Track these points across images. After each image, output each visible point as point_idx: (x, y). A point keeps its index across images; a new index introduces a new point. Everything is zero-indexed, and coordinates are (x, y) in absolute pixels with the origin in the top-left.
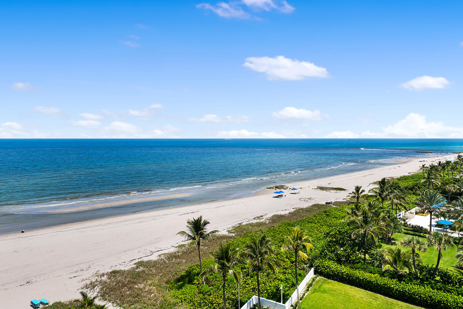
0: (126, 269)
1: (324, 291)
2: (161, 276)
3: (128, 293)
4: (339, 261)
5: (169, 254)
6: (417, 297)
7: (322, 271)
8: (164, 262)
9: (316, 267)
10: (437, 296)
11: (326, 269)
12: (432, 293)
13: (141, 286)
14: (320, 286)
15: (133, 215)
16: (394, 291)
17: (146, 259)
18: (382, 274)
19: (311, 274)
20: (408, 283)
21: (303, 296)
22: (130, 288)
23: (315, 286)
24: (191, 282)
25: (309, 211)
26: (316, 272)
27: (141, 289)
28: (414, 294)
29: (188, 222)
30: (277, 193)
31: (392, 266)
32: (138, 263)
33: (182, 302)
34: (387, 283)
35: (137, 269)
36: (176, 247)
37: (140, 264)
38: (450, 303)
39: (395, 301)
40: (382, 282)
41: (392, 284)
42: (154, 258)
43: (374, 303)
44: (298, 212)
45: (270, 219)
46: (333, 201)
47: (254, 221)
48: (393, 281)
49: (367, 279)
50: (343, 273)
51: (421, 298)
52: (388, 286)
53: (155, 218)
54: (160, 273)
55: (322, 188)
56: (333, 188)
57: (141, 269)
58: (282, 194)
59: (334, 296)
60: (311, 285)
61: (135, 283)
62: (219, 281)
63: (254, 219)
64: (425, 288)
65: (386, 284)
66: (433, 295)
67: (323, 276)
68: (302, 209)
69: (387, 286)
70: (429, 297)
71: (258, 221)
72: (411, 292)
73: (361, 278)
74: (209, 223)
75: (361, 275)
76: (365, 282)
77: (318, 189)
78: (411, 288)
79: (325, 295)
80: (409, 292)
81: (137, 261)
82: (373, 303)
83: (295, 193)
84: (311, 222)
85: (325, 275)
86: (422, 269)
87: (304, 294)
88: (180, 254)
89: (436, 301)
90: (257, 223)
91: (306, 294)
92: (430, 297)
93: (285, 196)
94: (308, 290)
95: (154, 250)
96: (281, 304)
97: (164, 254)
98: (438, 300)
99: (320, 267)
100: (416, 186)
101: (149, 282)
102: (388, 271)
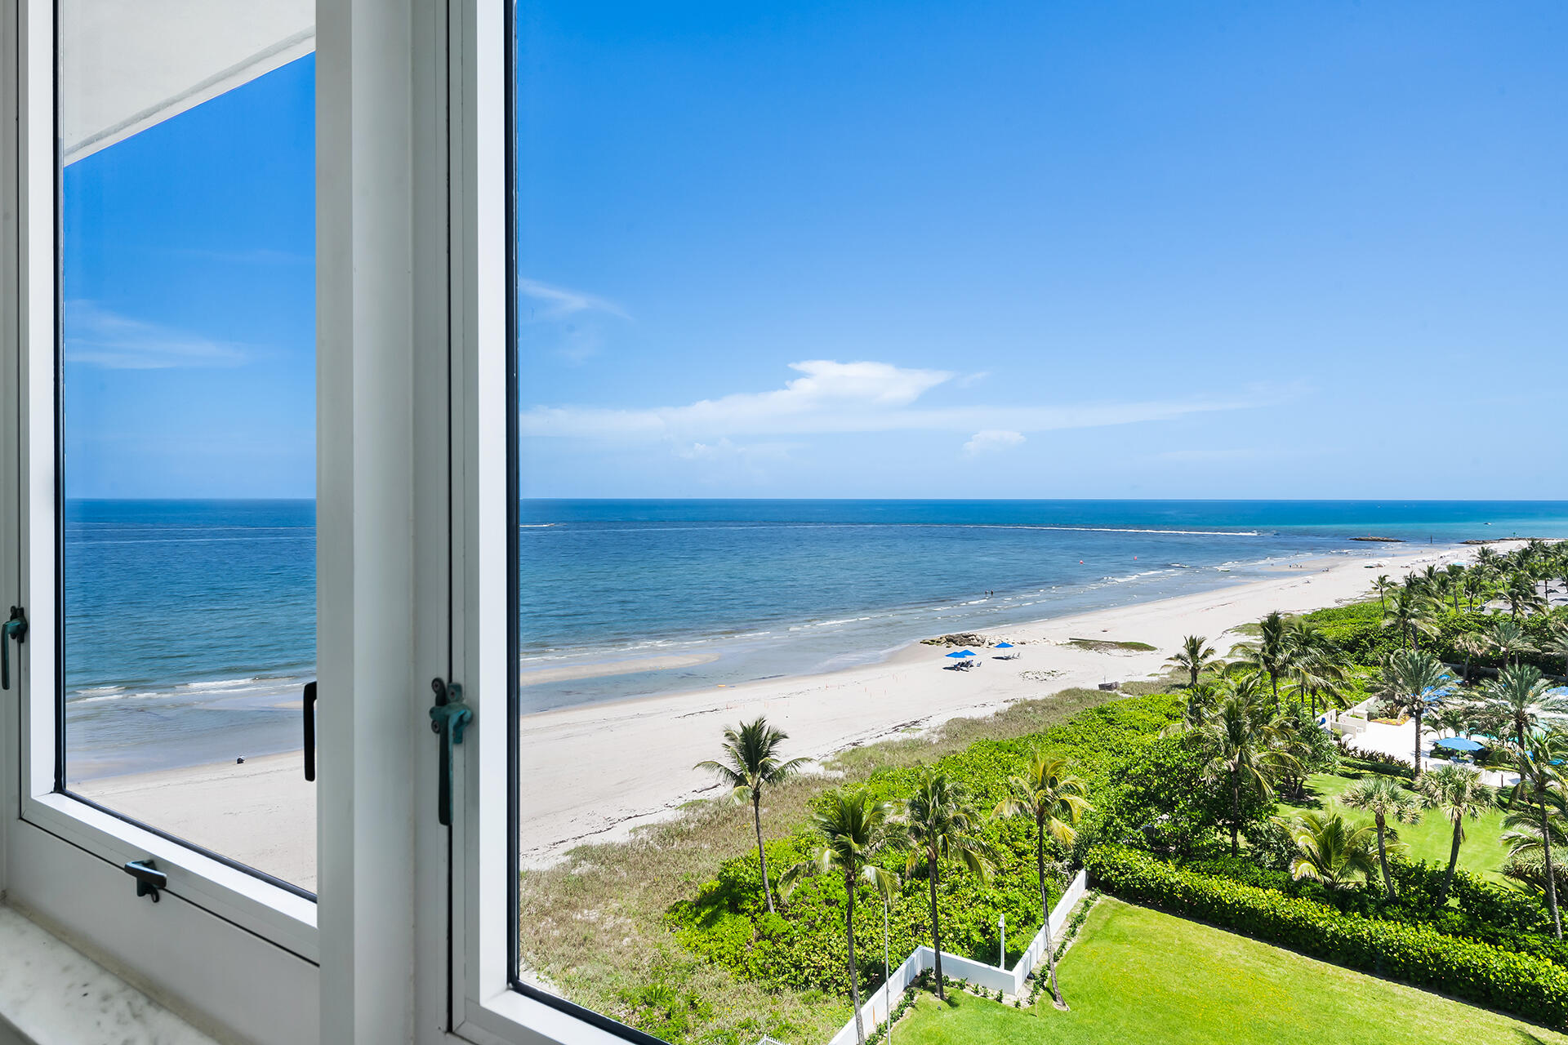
0: (545, 867)
1: (1121, 938)
2: (646, 889)
3: (556, 933)
4: (1162, 854)
5: (659, 826)
6: (1395, 955)
7: (1109, 878)
8: (651, 849)
9: (1092, 867)
10: (1456, 953)
11: (1122, 874)
12: (1442, 943)
13: (593, 915)
14: (1107, 923)
16: (1327, 939)
17: (596, 841)
18: (1292, 890)
19: (1079, 887)
20: (1368, 918)
21: (1061, 951)
22: (561, 921)
23: (1093, 921)
24: (735, 909)
25: (1052, 708)
26: (1092, 883)
27: (589, 924)
28: (1387, 948)
29: (727, 735)
30: (955, 655)
31: (1318, 867)
32: (576, 851)
33: (711, 961)
34: (1306, 915)
35: (574, 866)
36: (680, 808)
37: (583, 853)
38: (1494, 974)
39: (1330, 969)
40: (1288, 913)
41: (1319, 917)
42: (619, 836)
44: (1021, 711)
45: (942, 732)
46: (1121, 681)
47: (896, 738)
48: (1321, 911)
49: (1245, 903)
50: (1172, 885)
51: (1407, 960)
52: (1309, 925)
54: (642, 879)
55: (1084, 644)
56: (1116, 643)
57: (586, 867)
58: (968, 658)
59: (1150, 952)
60: (1080, 919)
61: (574, 907)
62: (813, 905)
63: (896, 729)
64: (1418, 930)
65: (1302, 919)
66: (1444, 950)
67: (1113, 895)
68: (1031, 704)
69: (1306, 923)
70: (1432, 955)
71: (906, 735)
72: (1376, 940)
73: (1227, 902)
74: (785, 737)
75: (1226, 891)
76: (1240, 913)
77: (1074, 646)
78: (1377, 931)
79: (1124, 948)
80: (1371, 940)
81: (571, 845)
82: (1267, 972)
83: (1007, 658)
85: (1120, 890)
86: (1405, 875)
87: (1063, 946)
88: (693, 825)
89: (1454, 968)
90: (905, 742)
91: (1069, 945)
92: (1436, 956)
93: (979, 665)
94: (1073, 934)
95: (616, 816)
96: (1002, 969)
97: (647, 827)
98: (1460, 964)
99: (1104, 868)
100: (1363, 637)
101: (615, 905)
102: (1304, 880)
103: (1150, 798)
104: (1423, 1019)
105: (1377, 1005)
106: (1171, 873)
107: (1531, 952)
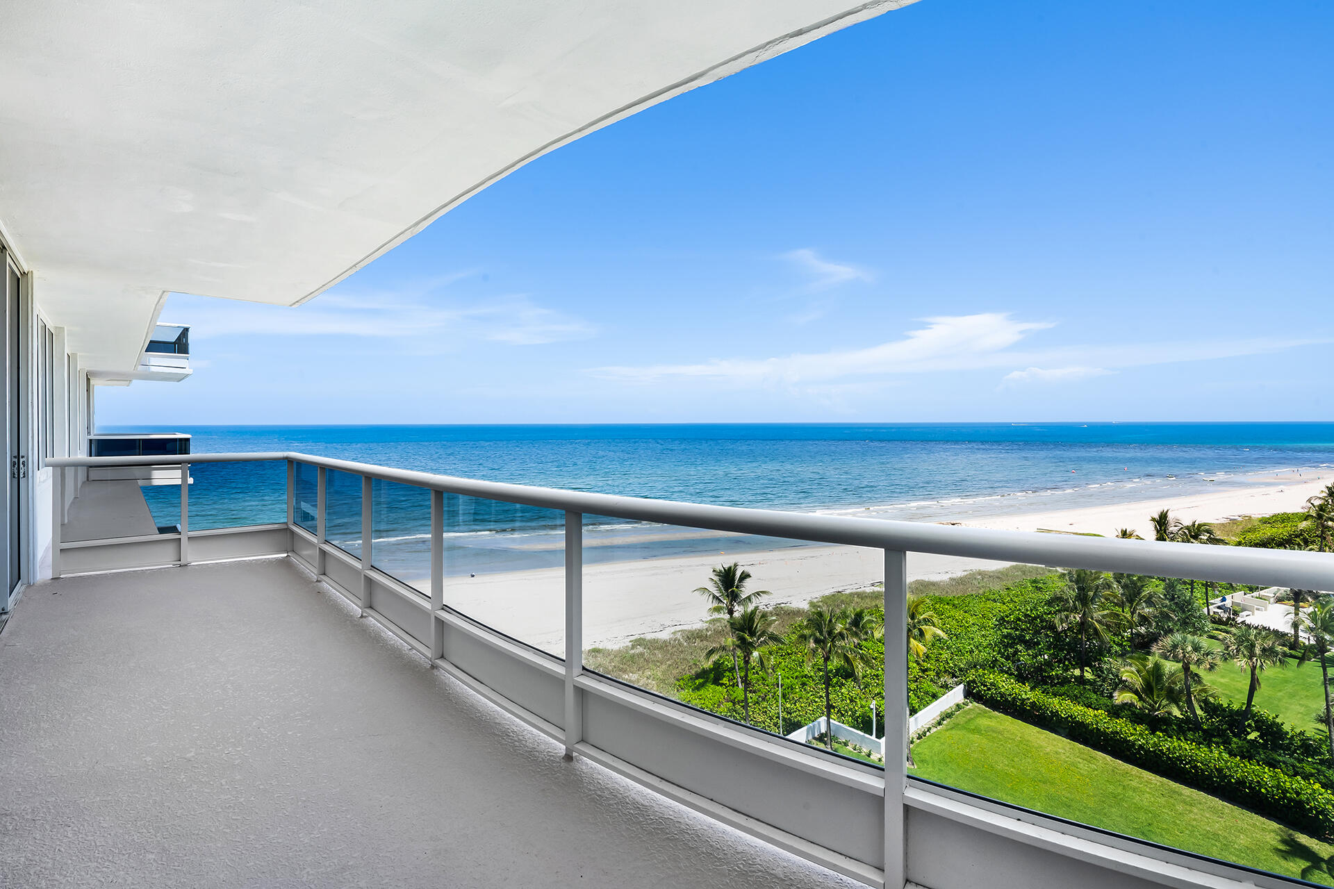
0: (616, 647)
1: (977, 731)
2: (669, 666)
4: (1021, 678)
5: (690, 631)
6: (1187, 766)
7: (980, 691)
8: (680, 644)
9: (968, 682)
10: (1237, 770)
11: (989, 689)
12: (1227, 762)
14: (969, 721)
15: (641, 563)
16: (1136, 749)
17: (649, 637)
18: (1115, 712)
19: (956, 695)
20: (1171, 737)
21: (925, 733)
23: (959, 717)
24: (716, 682)
25: (998, 578)
26: (968, 694)
28: (1181, 761)
31: (1141, 698)
32: (636, 640)
34: (1121, 730)
35: (632, 649)
36: (706, 622)
37: (639, 642)
38: (1266, 789)
39: (1135, 770)
40: (1108, 728)
41: (1131, 733)
42: (665, 635)
43: (1084, 767)
44: (971, 578)
47: (869, 590)
48: (1135, 729)
49: (1075, 718)
50: (1023, 700)
51: (1196, 771)
52: (1122, 738)
53: (682, 568)
54: (669, 659)
57: (639, 649)
59: (993, 742)
60: (949, 715)
61: (625, 671)
62: (768, 686)
63: (872, 585)
64: (1211, 752)
65: (1117, 733)
66: (1227, 768)
67: (982, 704)
69: (1120, 736)
70: (1216, 769)
71: (877, 589)
72: (1173, 754)
73: (1063, 715)
75: (1062, 708)
76: (1072, 724)
78: (1174, 748)
79: (976, 737)
80: (1169, 753)
81: (637, 637)
82: (1081, 766)
84: (994, 600)
85: (987, 701)
86: (1212, 709)
87: (929, 729)
88: (710, 632)
89: (1233, 781)
90: (874, 592)
91: (933, 730)
92: (1220, 770)
94: (939, 724)
95: (667, 624)
96: (871, 737)
97: (681, 631)
98: (1238, 778)
99: (976, 684)
100: (1297, 536)
101: (648, 673)
102: (1125, 706)
103: (1021, 640)
104: (1196, 814)
105: (1162, 800)
106: (1027, 693)
107: (1306, 777)
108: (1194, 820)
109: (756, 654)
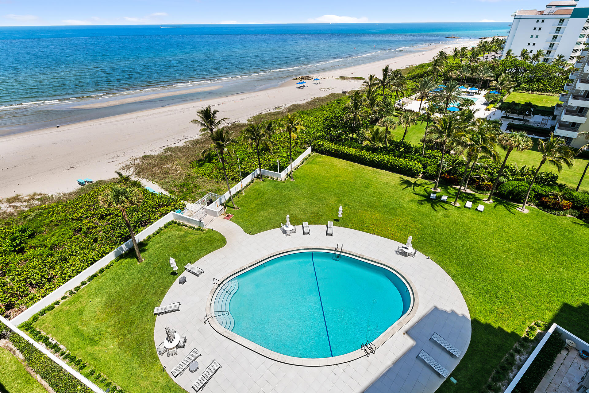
0: (156, 154)
1: (316, 163)
2: (186, 158)
3: (158, 171)
4: (332, 141)
5: (193, 141)
6: (382, 163)
7: (317, 148)
8: (189, 147)
9: (313, 146)
10: (396, 162)
11: (320, 147)
12: (393, 159)
13: (169, 166)
14: (313, 160)
15: (160, 109)
16: (367, 160)
17: (173, 146)
18: (362, 149)
19: (309, 151)
20: (378, 154)
21: (297, 167)
22: (160, 168)
23: (310, 159)
24: (210, 161)
25: (324, 100)
26: (313, 150)
27: (168, 168)
28: (380, 162)
29: (198, 112)
30: (301, 83)
31: (371, 142)
32: (166, 149)
33: (202, 176)
34: (363, 155)
35: (165, 153)
36: (200, 135)
37: (168, 149)
38: (403, 166)
39: (365, 167)
40: (359, 154)
41: (366, 155)
42: (181, 144)
43: (350, 169)
44: (315, 101)
45: (287, 109)
46: (349, 90)
47: (273, 111)
48: (368, 153)
49: (349, 152)
50: (332, 149)
51: (384, 164)
53: (183, 110)
54: (185, 156)
55: (343, 78)
56: (353, 77)
57: (169, 153)
58: (304, 84)
59: (321, 166)
60: (306, 159)
61: (164, 164)
63: (275, 109)
64: (389, 157)
66: (393, 161)
67: (317, 152)
68: (318, 99)
69: (363, 157)
70: (390, 162)
71: (276, 110)
73: (345, 152)
75: (345, 150)
76: (348, 155)
77: (340, 79)
78: (379, 158)
79: (315, 166)
80: (377, 160)
81: (166, 147)
82: (349, 169)
83: (317, 84)
84: (323, 110)
85: (320, 151)
86: (391, 142)
87: (299, 166)
88: (203, 140)
90: (275, 112)
92: (391, 163)
93: (307, 86)
94: (302, 163)
95: (181, 139)
96: (278, 173)
97: (189, 141)
98: (395, 164)
99: (316, 146)
101: (176, 163)
102: (366, 146)
103: (333, 126)
105: (373, 175)
106: (334, 147)
107: (414, 160)
108: (381, 179)
109: (226, 149)
